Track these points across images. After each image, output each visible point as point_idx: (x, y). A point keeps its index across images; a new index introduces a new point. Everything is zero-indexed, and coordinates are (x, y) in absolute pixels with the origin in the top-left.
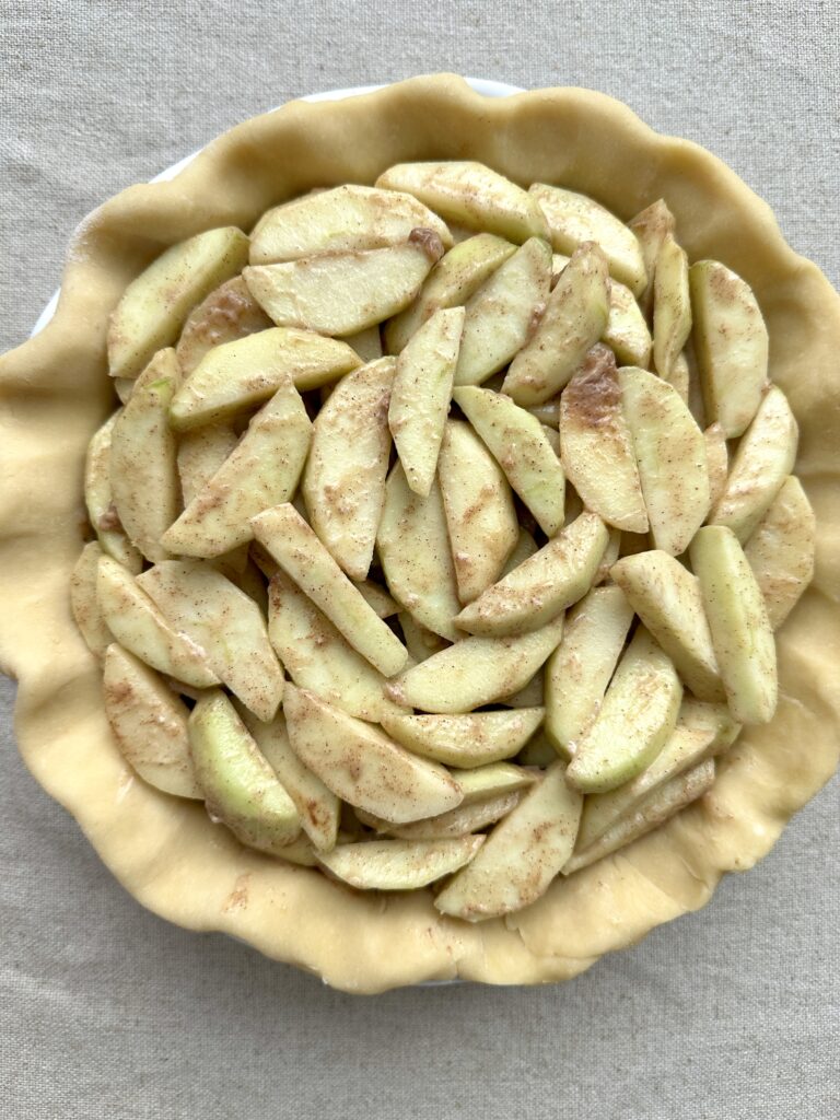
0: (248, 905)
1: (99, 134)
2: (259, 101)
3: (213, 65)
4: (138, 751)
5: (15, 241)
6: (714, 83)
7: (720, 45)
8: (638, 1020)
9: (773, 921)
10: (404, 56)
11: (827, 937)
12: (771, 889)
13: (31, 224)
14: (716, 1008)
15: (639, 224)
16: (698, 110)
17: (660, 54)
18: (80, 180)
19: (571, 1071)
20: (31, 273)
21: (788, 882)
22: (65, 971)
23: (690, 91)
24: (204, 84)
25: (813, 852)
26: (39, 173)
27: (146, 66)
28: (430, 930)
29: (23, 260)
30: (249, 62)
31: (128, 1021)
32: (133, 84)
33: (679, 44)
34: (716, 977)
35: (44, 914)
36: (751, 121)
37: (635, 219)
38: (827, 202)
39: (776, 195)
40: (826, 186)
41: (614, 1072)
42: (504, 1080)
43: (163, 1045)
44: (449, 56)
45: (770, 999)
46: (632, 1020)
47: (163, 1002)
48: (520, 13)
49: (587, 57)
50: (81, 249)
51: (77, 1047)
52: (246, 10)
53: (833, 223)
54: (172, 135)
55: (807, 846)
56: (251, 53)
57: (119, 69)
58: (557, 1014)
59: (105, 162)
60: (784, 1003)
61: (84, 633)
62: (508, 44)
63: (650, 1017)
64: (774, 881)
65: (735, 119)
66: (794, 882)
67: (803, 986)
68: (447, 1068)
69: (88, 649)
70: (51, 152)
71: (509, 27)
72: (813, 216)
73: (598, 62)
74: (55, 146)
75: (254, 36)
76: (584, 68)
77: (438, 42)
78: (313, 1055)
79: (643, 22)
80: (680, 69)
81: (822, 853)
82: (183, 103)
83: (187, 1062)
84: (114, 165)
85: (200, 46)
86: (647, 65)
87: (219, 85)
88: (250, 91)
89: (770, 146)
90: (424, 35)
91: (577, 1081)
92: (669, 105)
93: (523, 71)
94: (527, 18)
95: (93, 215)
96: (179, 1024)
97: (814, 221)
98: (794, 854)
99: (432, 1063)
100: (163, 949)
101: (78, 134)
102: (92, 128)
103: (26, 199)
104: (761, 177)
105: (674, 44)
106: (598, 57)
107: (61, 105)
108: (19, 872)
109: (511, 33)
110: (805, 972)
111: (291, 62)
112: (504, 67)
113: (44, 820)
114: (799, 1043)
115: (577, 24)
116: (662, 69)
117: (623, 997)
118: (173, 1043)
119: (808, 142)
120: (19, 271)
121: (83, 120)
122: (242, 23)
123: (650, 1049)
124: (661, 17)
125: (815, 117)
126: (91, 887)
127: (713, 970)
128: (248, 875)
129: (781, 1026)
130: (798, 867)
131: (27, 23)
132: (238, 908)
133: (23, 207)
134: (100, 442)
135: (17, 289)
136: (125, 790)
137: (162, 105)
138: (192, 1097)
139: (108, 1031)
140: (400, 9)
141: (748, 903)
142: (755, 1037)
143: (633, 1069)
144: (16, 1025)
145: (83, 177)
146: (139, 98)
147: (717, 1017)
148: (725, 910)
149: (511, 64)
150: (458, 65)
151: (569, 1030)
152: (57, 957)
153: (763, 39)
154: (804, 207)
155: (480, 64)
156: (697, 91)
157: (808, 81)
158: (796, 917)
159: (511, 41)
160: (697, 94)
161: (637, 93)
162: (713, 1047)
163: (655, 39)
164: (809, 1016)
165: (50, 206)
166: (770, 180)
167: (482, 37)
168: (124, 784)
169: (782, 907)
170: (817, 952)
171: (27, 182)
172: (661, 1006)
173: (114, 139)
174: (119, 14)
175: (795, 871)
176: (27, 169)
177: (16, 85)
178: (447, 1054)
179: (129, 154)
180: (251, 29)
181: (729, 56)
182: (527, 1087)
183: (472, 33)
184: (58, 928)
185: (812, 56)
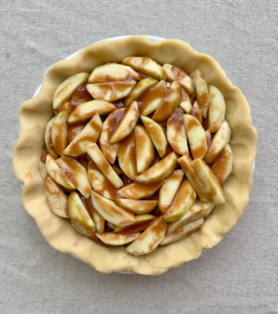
0: (78, 246)
1: (53, 41)
2: (96, 34)
3: (85, 24)
4: (53, 204)
5: (29, 68)
6: (222, 34)
7: (224, 23)
8: (186, 296)
9: (226, 270)
10: (136, 23)
11: (242, 276)
12: (226, 261)
13: (33, 64)
14: (208, 294)
15: (192, 76)
16: (217, 41)
17: (207, 25)
18: (47, 53)
19: (165, 309)
20: (33, 77)
21: (231, 259)
22: (27, 268)
23: (215, 36)
24: (82, 29)
25: (239, 251)
26: (36, 50)
27: (67, 23)
28: (125, 257)
29: (31, 73)
30: (94, 23)
31: (43, 284)
32: (63, 28)
33: (213, 23)
34: (209, 285)
35: (23, 252)
36: (232, 45)
37: (191, 74)
38: (252, 68)
39: (238, 66)
40: (252, 63)
41: (178, 310)
42: (146, 310)
43: (52, 291)
44: (149, 24)
45: (224, 293)
46: (184, 295)
47: (53, 279)
48: (169, 13)
49: (187, 25)
50: (47, 75)
51: (29, 289)
52: (95, 9)
53: (254, 74)
54: (73, 42)
55: (237, 249)
56: (95, 21)
57: (60, 23)
58: (163, 292)
59: (54, 48)
60: (228, 295)
61: (41, 173)
62: (165, 21)
63: (189, 295)
64: (227, 259)
65: (227, 44)
66: (232, 260)
67: (234, 290)
68: (130, 304)
69: (42, 177)
70: (40, 45)
71: (166, 16)
72: (248, 72)
73: (190, 27)
74: (41, 43)
75: (96, 16)
76: (186, 28)
77: (146, 20)
78: (93, 297)
79: (203, 16)
80: (212, 30)
81: (241, 252)
82: (76, 33)
83: (58, 297)
84: (56, 49)
85: (81, 18)
86: (203, 28)
87: (86, 29)
88: (94, 31)
89: (237, 52)
90: (142, 18)
91: (167, 312)
92: (209, 39)
93: (169, 29)
94: (171, 14)
95: (51, 67)
96: (57, 286)
97: (248, 73)
98: (233, 252)
99: (126, 303)
100: (54, 264)
101: (47, 40)
102: (51, 39)
103: (32, 57)
104: (234, 60)
105: (211, 23)
106: (190, 26)
107: (43, 32)
108: (17, 239)
109: (166, 18)
110: (235, 286)
111: (105, 24)
112: (163, 27)
113: (25, 225)
114: (232, 307)
115: (184, 16)
116: (208, 29)
117: (182, 288)
118: (55, 291)
119: (248, 51)
120: (29, 76)
121: (49, 37)
122: (93, 13)
123: (188, 305)
124: (208, 15)
125: (250, 44)
126: (36, 245)
127: (208, 283)
128: (78, 239)
129: (227, 301)
130: (234, 255)
131: (36, 10)
132: (75, 247)
133: (31, 59)
134: (49, 125)
135: (28, 81)
136: (48, 215)
137: (70, 34)
138: (59, 307)
139: (37, 286)
140: (136, 11)
141: (219, 264)
142: (219, 304)
143: (184, 310)
144: (12, 282)
145: (48, 52)
146: (64, 32)
147: (208, 297)
148: (212, 266)
149: (166, 27)
150: (151, 26)
151: (166, 297)
152: (25, 264)
153: (237, 22)
154: (245, 69)
155: (157, 26)
156: (217, 36)
157: (249, 34)
158: (233, 270)
159: (166, 20)
160: (217, 37)
161: (200, 36)
162: (207, 306)
163: (206, 21)
164: (235, 299)
165: (38, 59)
166: (236, 61)
167: (158, 19)
168: (48, 213)
169: (229, 266)
170: (238, 281)
171: (33, 52)
172: (192, 292)
173: (57, 42)
174: (60, 9)
175: (233, 256)
176: (33, 49)
177: (32, 27)
178: (131, 301)
179: (61, 46)
180: (96, 14)
181: (226, 27)
182: (152, 312)
183: (155, 18)
184: (26, 256)
185: (250, 27)
